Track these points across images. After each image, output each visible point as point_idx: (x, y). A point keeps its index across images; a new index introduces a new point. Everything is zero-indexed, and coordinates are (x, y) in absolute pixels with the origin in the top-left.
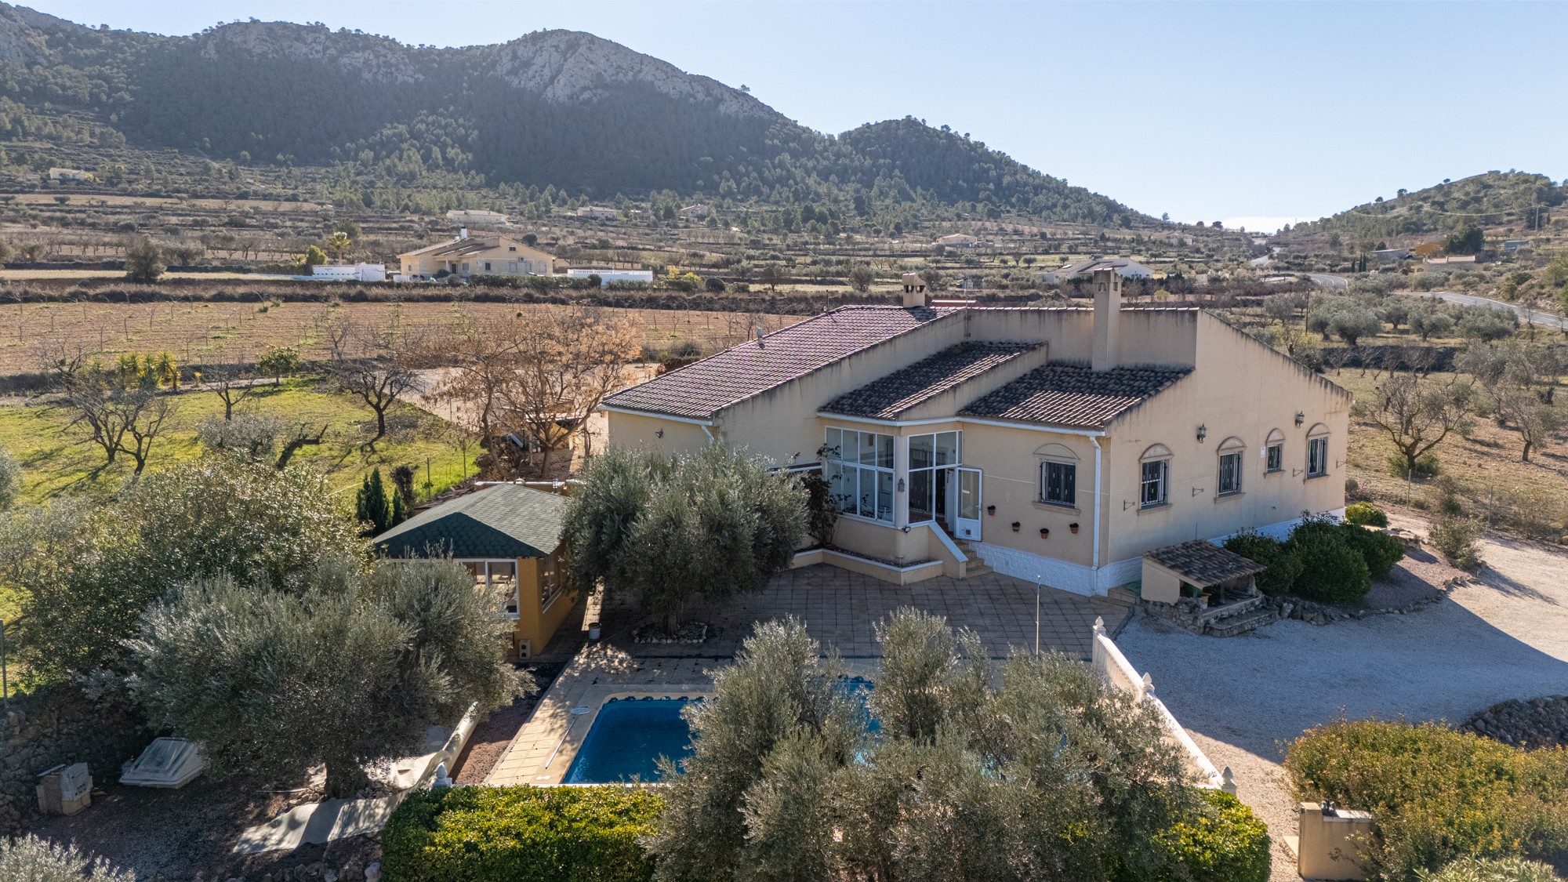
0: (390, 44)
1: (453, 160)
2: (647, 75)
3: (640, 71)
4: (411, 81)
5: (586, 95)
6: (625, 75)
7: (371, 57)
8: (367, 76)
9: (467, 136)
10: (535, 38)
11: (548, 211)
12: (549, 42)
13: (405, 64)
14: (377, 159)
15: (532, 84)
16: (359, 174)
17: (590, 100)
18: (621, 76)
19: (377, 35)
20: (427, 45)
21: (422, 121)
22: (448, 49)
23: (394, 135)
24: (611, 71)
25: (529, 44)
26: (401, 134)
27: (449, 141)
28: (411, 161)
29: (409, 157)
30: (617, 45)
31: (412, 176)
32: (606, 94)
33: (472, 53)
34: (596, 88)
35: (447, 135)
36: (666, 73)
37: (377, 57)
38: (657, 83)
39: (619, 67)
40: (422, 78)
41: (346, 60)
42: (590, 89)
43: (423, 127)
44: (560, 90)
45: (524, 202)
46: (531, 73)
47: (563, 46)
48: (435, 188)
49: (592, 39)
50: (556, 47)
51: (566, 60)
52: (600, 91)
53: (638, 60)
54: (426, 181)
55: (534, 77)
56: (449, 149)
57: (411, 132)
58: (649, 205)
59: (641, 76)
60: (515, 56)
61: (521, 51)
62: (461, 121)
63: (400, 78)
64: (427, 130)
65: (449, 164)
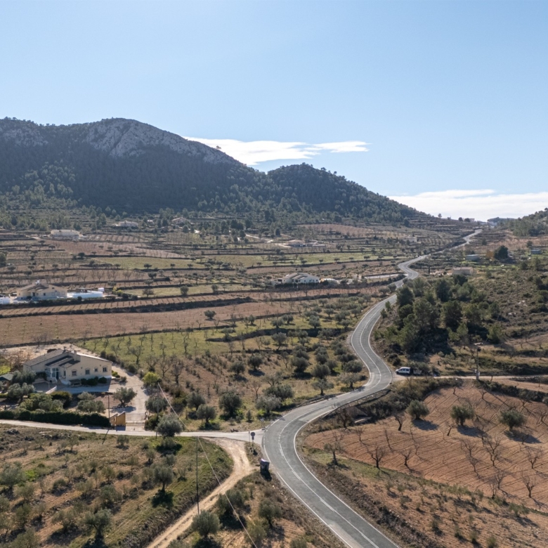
0: (30, 124)
1: (60, 191)
2: (166, 142)
3: (162, 140)
4: (41, 144)
5: (133, 153)
6: (155, 142)
7: (21, 132)
8: (18, 142)
9: (69, 177)
10: (107, 123)
11: (104, 223)
12: (114, 125)
13: (38, 136)
14: (21, 190)
15: (104, 147)
16: (11, 200)
17: (135, 155)
18: (152, 142)
19: (24, 120)
20: (51, 124)
21: (46, 168)
22: (62, 126)
23: (31, 176)
24: (146, 140)
25: (104, 126)
26: (34, 176)
27: (59, 180)
28: (38, 193)
29: (38, 190)
30: (151, 127)
31: (38, 202)
32: (144, 152)
33: (74, 128)
34: (138, 149)
35: (58, 176)
36: (176, 140)
37: (24, 132)
38: (171, 146)
39: (151, 138)
40: (47, 142)
41: (7, 134)
42: (135, 150)
43: (46, 171)
44: (120, 151)
45: (93, 217)
46: (104, 141)
47: (121, 127)
48: (49, 208)
49: (137, 123)
50: (118, 128)
51: (123, 135)
52: (140, 151)
53: (161, 134)
54: (45, 204)
55: (106, 143)
56: (59, 185)
57: (39, 174)
58: (158, 216)
59: (163, 142)
60: (96, 131)
61: (100, 129)
62: (66, 168)
63: (35, 143)
64: (48, 173)
65: (59, 194)
